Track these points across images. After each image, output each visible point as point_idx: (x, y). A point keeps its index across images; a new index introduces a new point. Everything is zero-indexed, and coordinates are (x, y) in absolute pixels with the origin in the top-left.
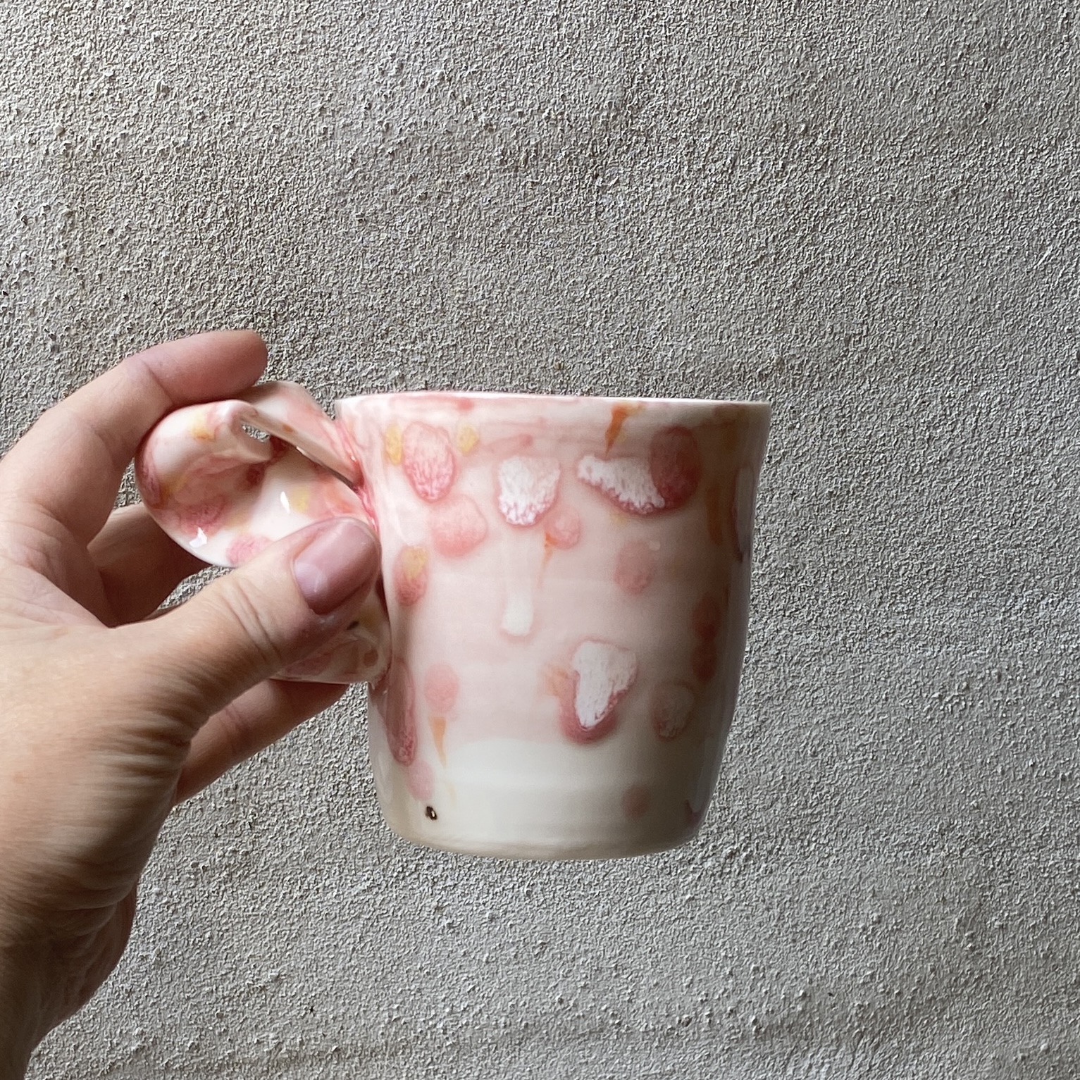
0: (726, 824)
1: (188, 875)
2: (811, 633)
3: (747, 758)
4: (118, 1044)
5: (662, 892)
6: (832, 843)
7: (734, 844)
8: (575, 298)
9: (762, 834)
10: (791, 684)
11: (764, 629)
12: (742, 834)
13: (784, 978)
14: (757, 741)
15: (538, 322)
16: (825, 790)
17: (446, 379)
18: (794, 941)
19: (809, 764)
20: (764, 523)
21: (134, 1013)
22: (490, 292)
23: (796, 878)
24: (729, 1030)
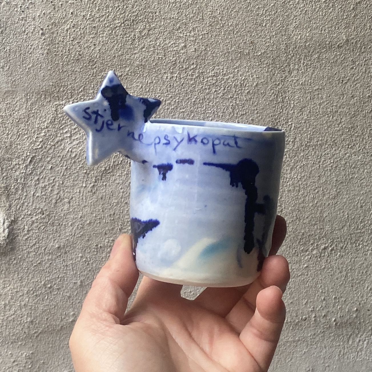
0: (322, 235)
1: (94, 250)
2: (360, 155)
3: (332, 208)
4: (64, 318)
5: (294, 263)
6: (369, 245)
7: (326, 244)
8: (259, 14)
9: (338, 240)
10: (351, 177)
11: (339, 153)
12: (329, 240)
13: (347, 303)
14: (336, 201)
15: (243, 24)
16: (366, 222)
17: (203, 47)
18: (352, 286)
19: (359, 211)
20: (340, 108)
21: (71, 306)
22: (223, 11)
23: (353, 259)
24: (324, 323)
